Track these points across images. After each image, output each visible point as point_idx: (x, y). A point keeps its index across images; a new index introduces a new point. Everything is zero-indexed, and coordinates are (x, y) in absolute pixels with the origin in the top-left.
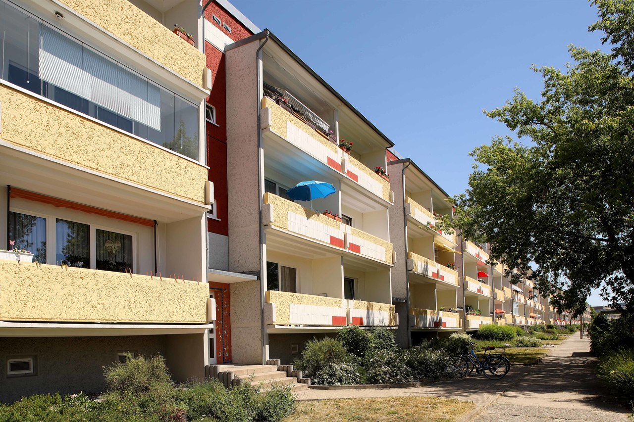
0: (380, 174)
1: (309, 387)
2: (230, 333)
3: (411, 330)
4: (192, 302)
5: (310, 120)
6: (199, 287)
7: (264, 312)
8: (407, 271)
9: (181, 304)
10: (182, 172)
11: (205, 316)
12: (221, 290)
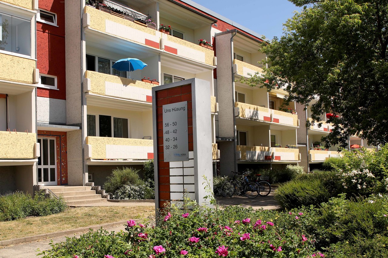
0: (202, 45)
1: (108, 201)
2: (66, 165)
3: (237, 162)
4: (22, 145)
5: (128, 15)
6: (28, 136)
7: (84, 151)
8: (234, 117)
9: (14, 147)
10: (15, 65)
11: (33, 154)
12: (60, 136)
